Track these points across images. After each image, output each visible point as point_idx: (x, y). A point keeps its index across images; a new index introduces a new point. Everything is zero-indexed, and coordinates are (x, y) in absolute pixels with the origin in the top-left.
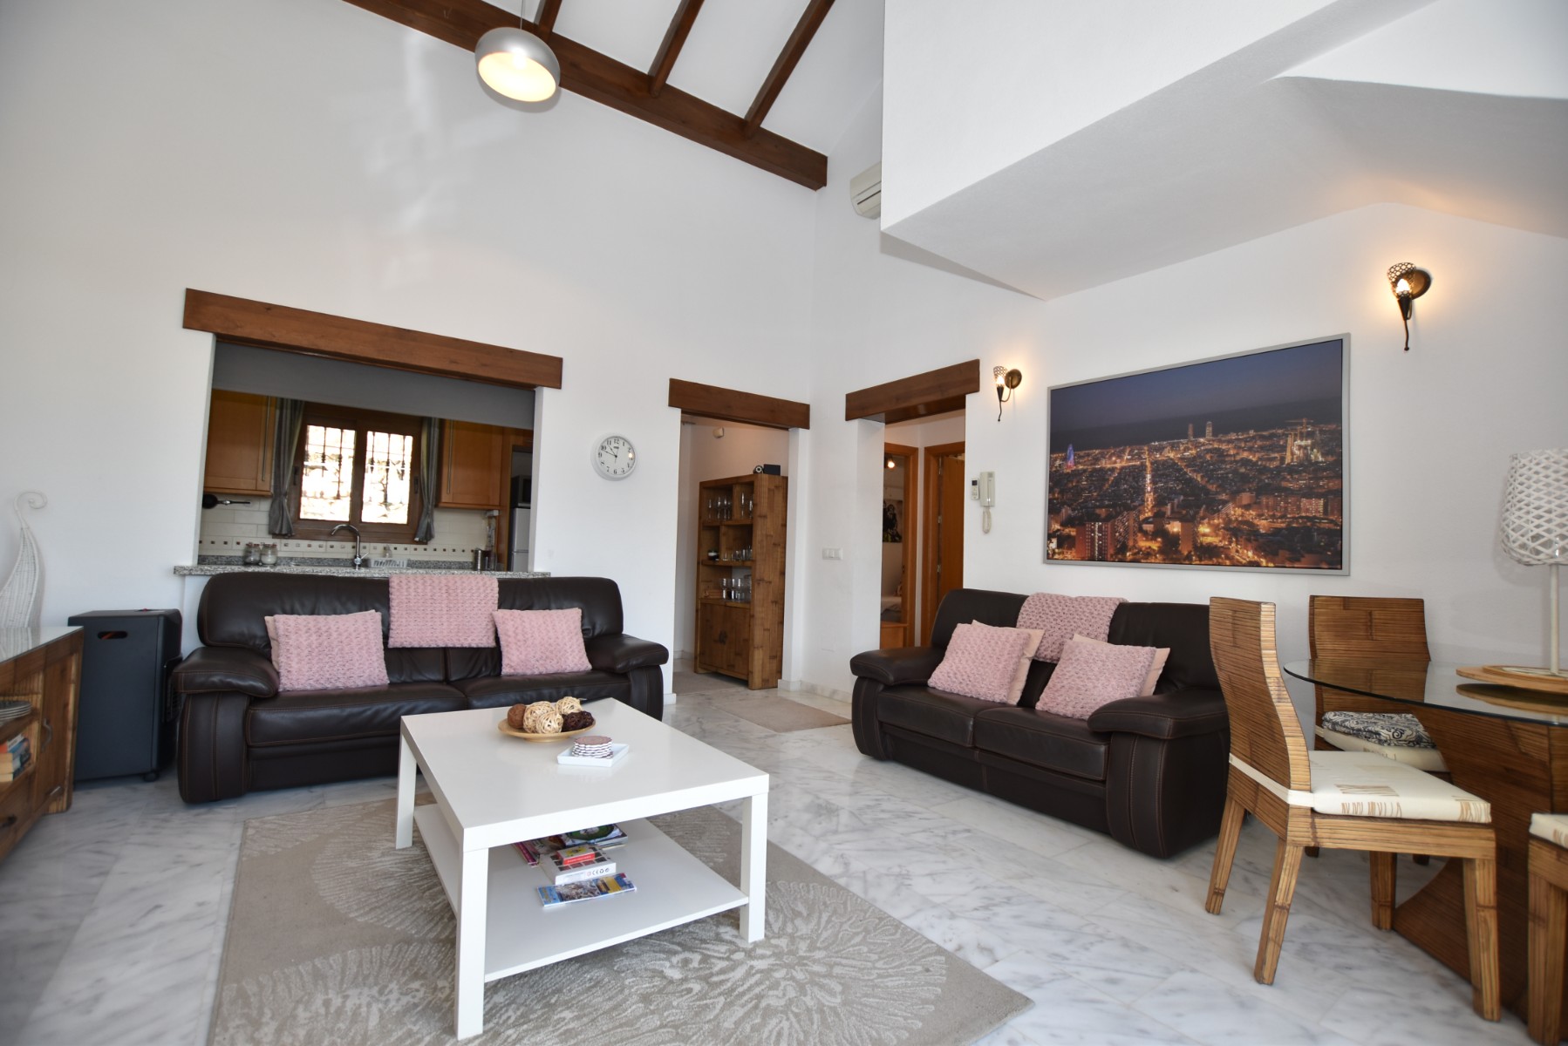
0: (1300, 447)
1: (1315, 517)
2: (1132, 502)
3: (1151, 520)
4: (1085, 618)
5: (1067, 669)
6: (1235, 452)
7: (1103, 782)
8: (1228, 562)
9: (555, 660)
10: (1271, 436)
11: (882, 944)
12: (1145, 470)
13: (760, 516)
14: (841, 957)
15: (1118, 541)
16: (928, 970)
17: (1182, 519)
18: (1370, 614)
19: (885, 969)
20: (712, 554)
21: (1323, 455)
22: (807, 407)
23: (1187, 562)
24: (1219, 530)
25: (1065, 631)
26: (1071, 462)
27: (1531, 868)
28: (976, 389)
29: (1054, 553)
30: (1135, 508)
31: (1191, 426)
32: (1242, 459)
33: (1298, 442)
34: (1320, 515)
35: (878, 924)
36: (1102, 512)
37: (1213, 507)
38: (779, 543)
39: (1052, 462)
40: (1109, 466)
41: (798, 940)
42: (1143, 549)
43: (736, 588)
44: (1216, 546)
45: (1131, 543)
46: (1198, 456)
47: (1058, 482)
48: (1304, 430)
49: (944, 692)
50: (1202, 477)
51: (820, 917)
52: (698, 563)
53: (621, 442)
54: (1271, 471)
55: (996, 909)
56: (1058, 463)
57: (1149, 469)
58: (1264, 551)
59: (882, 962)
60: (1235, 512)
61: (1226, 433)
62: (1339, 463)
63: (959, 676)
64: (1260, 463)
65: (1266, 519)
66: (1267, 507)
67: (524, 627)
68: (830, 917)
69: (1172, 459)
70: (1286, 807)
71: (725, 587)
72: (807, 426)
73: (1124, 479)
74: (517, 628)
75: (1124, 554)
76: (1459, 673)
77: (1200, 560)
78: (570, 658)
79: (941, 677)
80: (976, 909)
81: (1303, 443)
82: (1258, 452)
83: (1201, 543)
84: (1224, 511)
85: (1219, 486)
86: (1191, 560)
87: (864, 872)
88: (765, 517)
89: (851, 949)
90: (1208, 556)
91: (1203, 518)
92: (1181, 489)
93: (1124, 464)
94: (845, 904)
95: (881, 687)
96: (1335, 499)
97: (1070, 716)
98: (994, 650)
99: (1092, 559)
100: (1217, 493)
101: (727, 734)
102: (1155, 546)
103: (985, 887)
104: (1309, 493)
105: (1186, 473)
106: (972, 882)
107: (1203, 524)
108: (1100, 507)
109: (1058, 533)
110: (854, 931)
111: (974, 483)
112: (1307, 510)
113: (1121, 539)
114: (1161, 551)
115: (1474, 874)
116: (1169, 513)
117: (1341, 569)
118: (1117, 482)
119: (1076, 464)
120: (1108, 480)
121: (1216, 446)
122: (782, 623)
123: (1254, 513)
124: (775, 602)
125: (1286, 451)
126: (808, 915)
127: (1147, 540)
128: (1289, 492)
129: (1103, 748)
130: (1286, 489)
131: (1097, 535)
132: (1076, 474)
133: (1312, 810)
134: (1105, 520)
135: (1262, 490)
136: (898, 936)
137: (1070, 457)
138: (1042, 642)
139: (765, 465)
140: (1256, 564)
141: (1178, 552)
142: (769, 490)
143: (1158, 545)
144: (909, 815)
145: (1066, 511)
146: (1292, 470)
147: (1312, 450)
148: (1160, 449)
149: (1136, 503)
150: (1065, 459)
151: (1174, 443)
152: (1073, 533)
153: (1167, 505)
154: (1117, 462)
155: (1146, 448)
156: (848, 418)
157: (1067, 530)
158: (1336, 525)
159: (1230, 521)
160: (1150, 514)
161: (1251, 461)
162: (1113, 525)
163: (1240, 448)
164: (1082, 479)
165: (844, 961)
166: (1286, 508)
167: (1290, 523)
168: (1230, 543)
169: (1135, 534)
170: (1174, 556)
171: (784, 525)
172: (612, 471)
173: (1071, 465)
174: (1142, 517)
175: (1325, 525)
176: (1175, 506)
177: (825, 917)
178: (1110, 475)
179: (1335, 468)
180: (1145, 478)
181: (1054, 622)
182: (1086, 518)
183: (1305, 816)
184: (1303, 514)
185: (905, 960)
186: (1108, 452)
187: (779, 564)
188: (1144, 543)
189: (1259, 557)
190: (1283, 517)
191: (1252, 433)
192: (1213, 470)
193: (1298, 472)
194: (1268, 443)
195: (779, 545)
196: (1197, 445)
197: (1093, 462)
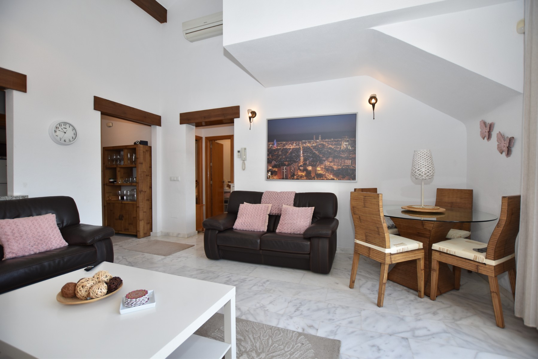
0: (345, 145)
1: (349, 165)
2: (296, 160)
3: (302, 166)
4: (286, 199)
5: (286, 217)
6: (327, 145)
7: (309, 254)
8: (325, 179)
9: (45, 244)
10: (338, 141)
11: (280, 340)
12: (300, 149)
13: (140, 163)
14: (271, 353)
15: (292, 173)
16: (303, 344)
17: (312, 166)
19: (290, 350)
20: (112, 180)
21: (351, 147)
22: (160, 117)
23: (313, 179)
24: (323, 169)
25: (279, 204)
26: (275, 146)
27: (432, 258)
28: (238, 117)
29: (270, 177)
30: (297, 162)
31: (315, 136)
32: (329, 147)
33: (345, 143)
34: (350, 165)
35: (272, 332)
36: (287, 163)
37: (321, 162)
38: (149, 175)
39: (268, 145)
40: (288, 148)
41: (250, 353)
42: (300, 175)
43: (126, 195)
44: (322, 174)
45: (296, 173)
46: (317, 146)
47: (270, 152)
48: (346, 140)
49: (240, 230)
50: (318, 152)
51: (250, 338)
52: (104, 185)
53: (68, 126)
54: (337, 151)
55: (301, 309)
56: (271, 146)
57: (302, 149)
58: (335, 175)
59: (286, 348)
60: (327, 163)
61: (325, 139)
62: (355, 150)
63: (246, 224)
64: (334, 149)
65: (336, 166)
66: (336, 162)
67: (19, 228)
68: (253, 336)
69: (309, 146)
70: (385, 254)
71: (120, 195)
72: (160, 125)
73: (294, 152)
74: (13, 230)
75: (294, 177)
76: (402, 208)
77: (317, 178)
78: (54, 241)
79: (238, 225)
80: (295, 311)
81: (346, 143)
82: (334, 145)
83: (318, 173)
84: (324, 163)
85: (323, 155)
86: (315, 178)
87: (248, 310)
88: (142, 163)
89: (272, 347)
90: (320, 177)
91: (318, 165)
92: (311, 156)
93: (293, 147)
94: (253, 327)
95: (217, 232)
96: (354, 160)
97: (290, 233)
98: (258, 213)
99: (283, 179)
100: (322, 158)
101: (143, 262)
102: (304, 174)
103: (291, 302)
104: (348, 158)
105: (313, 151)
106: (285, 301)
107: (318, 167)
108: (286, 161)
109: (271, 170)
110: (266, 338)
111: (239, 152)
112: (347, 163)
114: (306, 176)
115: (421, 262)
116: (308, 163)
117: (355, 180)
118: (291, 153)
119: (277, 146)
120: (288, 152)
121: (322, 143)
122: (151, 208)
123: (333, 164)
124: (148, 200)
126: (244, 339)
127: (301, 172)
128: (342, 158)
129: (309, 243)
130: (341, 157)
131: (285, 170)
132: (277, 150)
133: (391, 254)
134: (287, 166)
135: (334, 157)
136: (282, 334)
137: (275, 144)
138: (271, 208)
139: (140, 141)
140: (333, 179)
141: (311, 176)
142: (143, 152)
143: (305, 174)
144: (244, 280)
145: (274, 163)
146: (343, 151)
147: (348, 145)
148: (305, 143)
149: (298, 160)
150: (273, 144)
151: (309, 141)
152: (276, 170)
153: (307, 161)
154: (291, 146)
155: (301, 142)
156: (181, 123)
157: (274, 169)
158: (354, 168)
159: (326, 166)
160: (302, 164)
161: (332, 148)
162: (290, 167)
163: (329, 144)
164: (279, 151)
165: (274, 354)
166: (341, 162)
167: (342, 167)
168: (326, 173)
169: (297, 170)
171: (151, 167)
172: (63, 140)
173: (275, 147)
174: (299, 165)
175: (351, 167)
176: (310, 161)
177: (251, 336)
178: (289, 151)
179: (354, 151)
180: (300, 152)
181: (275, 201)
182: (281, 165)
183: (389, 256)
184: (346, 164)
185: (293, 343)
186: (288, 143)
187: (149, 184)
188: (300, 173)
189: (334, 177)
190: (341, 165)
191: (332, 139)
192: (321, 150)
193: (345, 152)
194: (337, 143)
195: (149, 176)
196: (316, 142)
197: (283, 146)
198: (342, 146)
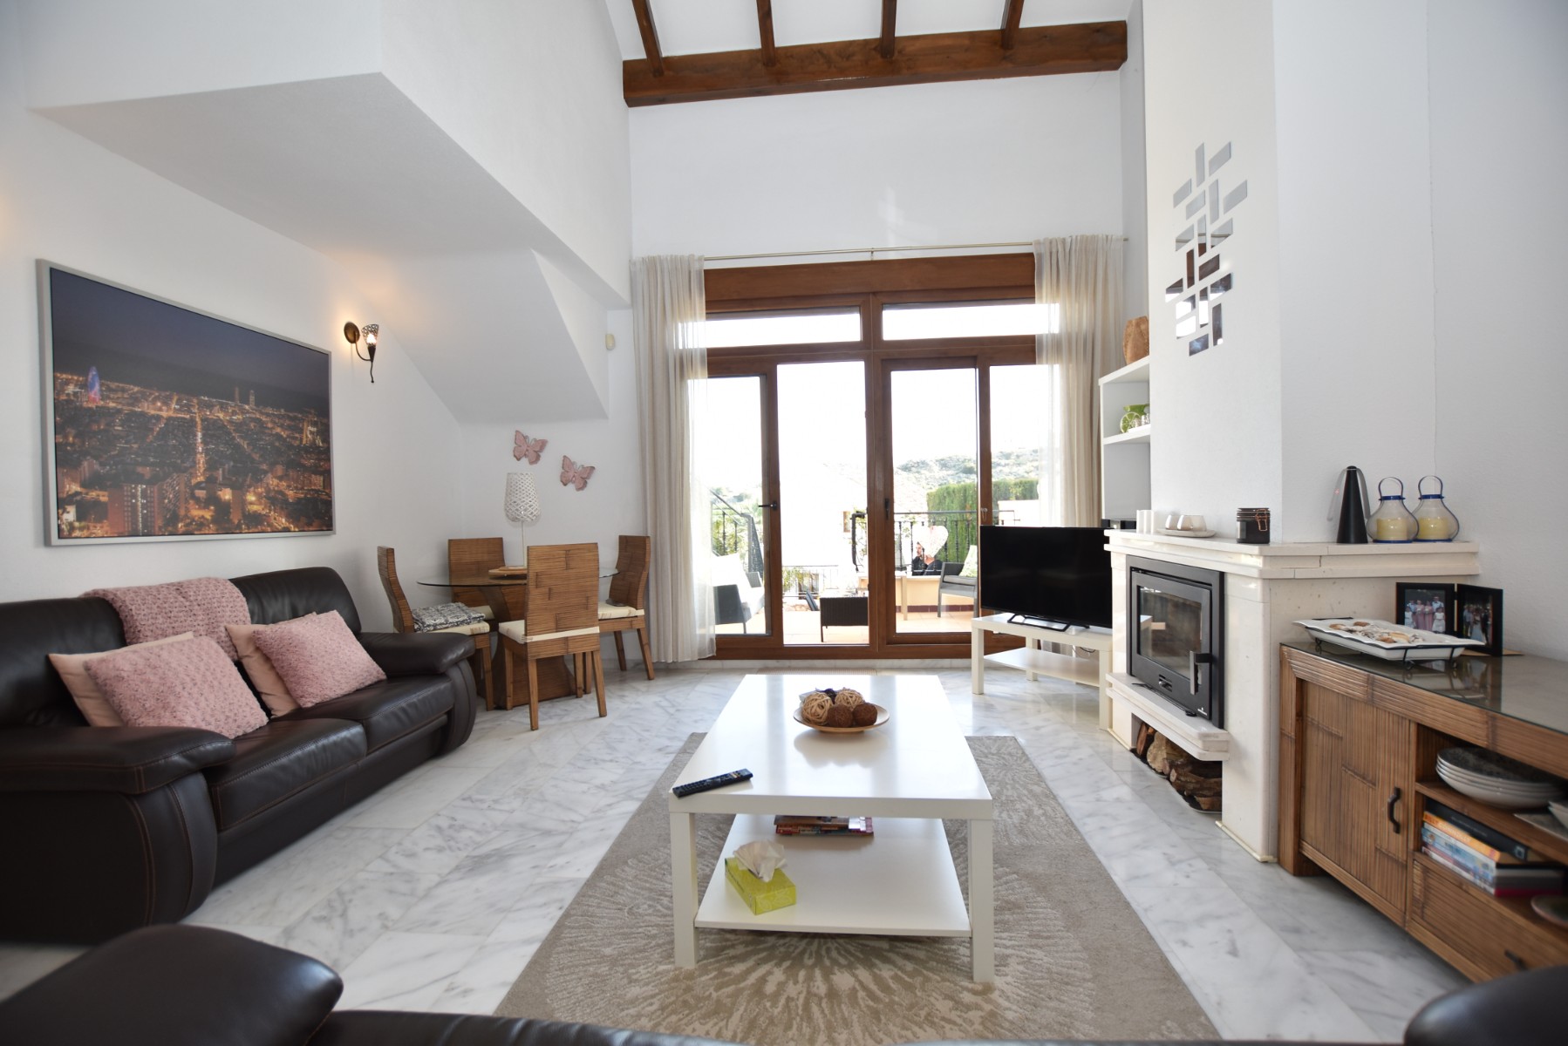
0: (311, 433)
1: (319, 490)
2: (183, 462)
3: (203, 485)
6: (271, 425)
8: (269, 529)
10: (295, 418)
12: (196, 427)
15: (168, 510)
17: (233, 487)
21: (322, 441)
23: (238, 531)
24: (262, 498)
26: (94, 393)
29: (73, 528)
30: (185, 470)
31: (239, 390)
32: (276, 434)
33: (310, 428)
34: (322, 489)
36: (146, 471)
37: (257, 476)
39: (58, 388)
40: (153, 412)
42: (196, 518)
44: (260, 514)
45: (182, 512)
46: (243, 422)
47: (74, 417)
48: (312, 419)
50: (247, 445)
54: (294, 448)
56: (71, 389)
57: (199, 427)
58: (292, 518)
60: (272, 482)
61: (265, 406)
62: (329, 449)
64: (288, 440)
65: (292, 490)
66: (293, 480)
69: (221, 420)
73: (172, 433)
75: (175, 525)
77: (249, 529)
81: (312, 429)
82: (287, 429)
83: (249, 511)
84: (265, 480)
85: (261, 456)
86: (241, 529)
90: (254, 523)
91: (250, 486)
92: (228, 454)
93: (171, 413)
96: (327, 474)
99: (134, 534)
100: (260, 463)
102: (208, 515)
104: (315, 471)
105: (234, 438)
107: (249, 492)
108: (145, 464)
109: (78, 498)
112: (315, 485)
113: (171, 507)
114: (215, 520)
116: (220, 479)
117: (333, 530)
118: (163, 434)
119: (101, 397)
120: (152, 430)
121: (258, 416)
123: (285, 484)
125: (303, 433)
127: (200, 508)
128: (305, 468)
130: (303, 465)
131: (140, 501)
132: (103, 412)
134: (150, 482)
135: (288, 465)
137: (92, 385)
140: (287, 530)
141: (230, 521)
143: (211, 513)
145: (91, 466)
146: (306, 450)
147: (316, 435)
148: (210, 406)
149: (187, 464)
150: (85, 386)
151: (224, 404)
152: (104, 499)
153: (218, 470)
154: (163, 410)
155: (196, 401)
157: (93, 494)
158: (329, 497)
159: (270, 489)
160: (201, 479)
161: (282, 436)
162: (160, 490)
163: (275, 422)
164: (114, 421)
166: (303, 481)
167: (306, 495)
168: (270, 510)
169: (187, 501)
170: (227, 526)
173: (94, 398)
174: (194, 482)
175: (323, 496)
176: (226, 471)
178: (155, 424)
179: (327, 453)
180: (196, 436)
182: (122, 478)
184: (313, 488)
186: (151, 394)
188: (196, 513)
189: (289, 523)
190: (302, 489)
191: (282, 411)
192: (255, 440)
193: (310, 453)
194: (293, 423)
196: (243, 412)
197: (130, 401)
198: (304, 436)
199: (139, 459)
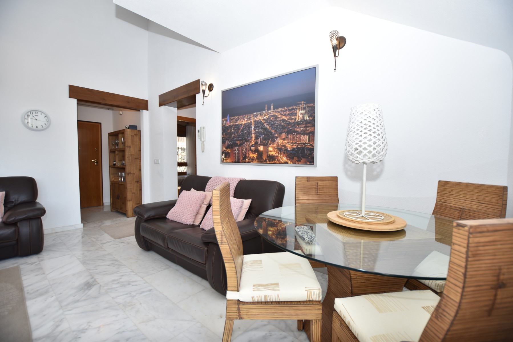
0: (301, 114)
1: (306, 143)
2: (248, 138)
3: (254, 145)
6: (280, 116)
8: (278, 162)
10: (292, 109)
13: (128, 147)
15: (244, 154)
17: (264, 145)
18: (318, 184)
20: (114, 163)
21: (309, 117)
22: (147, 101)
23: (265, 163)
24: (275, 149)
26: (228, 122)
28: (199, 92)
29: (224, 160)
30: (249, 140)
31: (266, 105)
32: (283, 119)
33: (301, 112)
34: (307, 142)
36: (239, 142)
37: (273, 140)
39: (223, 121)
40: (240, 123)
42: (251, 157)
44: (274, 156)
45: (247, 155)
46: (269, 118)
47: (225, 130)
48: (303, 107)
49: (171, 220)
50: (270, 127)
52: (109, 167)
53: (39, 113)
54: (291, 124)
56: (225, 122)
57: (253, 124)
58: (289, 157)
60: (280, 141)
61: (278, 108)
62: (313, 120)
64: (288, 121)
65: (290, 144)
66: (290, 139)
69: (260, 120)
71: (120, 176)
72: (147, 109)
73: (245, 129)
75: (245, 160)
77: (269, 162)
79: (170, 214)
82: (288, 116)
83: (269, 155)
84: (277, 141)
85: (275, 131)
86: (266, 162)
88: (130, 147)
90: (272, 160)
91: (270, 144)
92: (263, 132)
93: (245, 122)
95: (143, 221)
96: (312, 135)
99: (235, 162)
100: (275, 134)
102: (255, 156)
104: (304, 133)
105: (265, 125)
107: (270, 146)
108: (238, 140)
109: (225, 152)
111: (199, 131)
112: (303, 140)
113: (245, 154)
114: (257, 158)
115: (313, 327)
116: (259, 142)
117: (314, 164)
118: (243, 130)
119: (230, 122)
120: (240, 129)
121: (274, 114)
122: (141, 190)
123: (286, 142)
124: (137, 182)
125: (296, 115)
127: (253, 154)
128: (297, 133)
130: (297, 131)
131: (237, 152)
132: (230, 127)
133: (239, 301)
134: (239, 146)
135: (289, 132)
137: (228, 119)
139: (129, 125)
140: (286, 163)
141: (262, 158)
142: (132, 136)
143: (256, 155)
144: (129, 284)
145: (227, 142)
146: (298, 124)
147: (305, 115)
148: (256, 116)
149: (249, 139)
150: (227, 121)
151: (261, 113)
152: (230, 152)
153: (259, 139)
154: (243, 122)
155: (252, 115)
156: (160, 105)
157: (228, 150)
158: (312, 146)
159: (279, 145)
160: (253, 143)
161: (285, 120)
162: (242, 148)
163: (282, 114)
164: (232, 129)
166: (296, 139)
167: (297, 146)
168: (279, 154)
169: (249, 151)
170: (261, 160)
171: (140, 150)
172: (35, 126)
173: (228, 123)
174: (251, 144)
175: (309, 146)
176: (261, 139)
178: (241, 127)
179: (312, 123)
180: (252, 128)
182: (233, 145)
184: (302, 142)
186: (240, 117)
187: (138, 166)
188: (251, 155)
189: (288, 160)
190: (295, 143)
191: (286, 108)
192: (274, 124)
193: (300, 124)
194: (291, 112)
195: (138, 158)
196: (268, 114)
197: (235, 122)
198: (297, 117)
199: (237, 139)
